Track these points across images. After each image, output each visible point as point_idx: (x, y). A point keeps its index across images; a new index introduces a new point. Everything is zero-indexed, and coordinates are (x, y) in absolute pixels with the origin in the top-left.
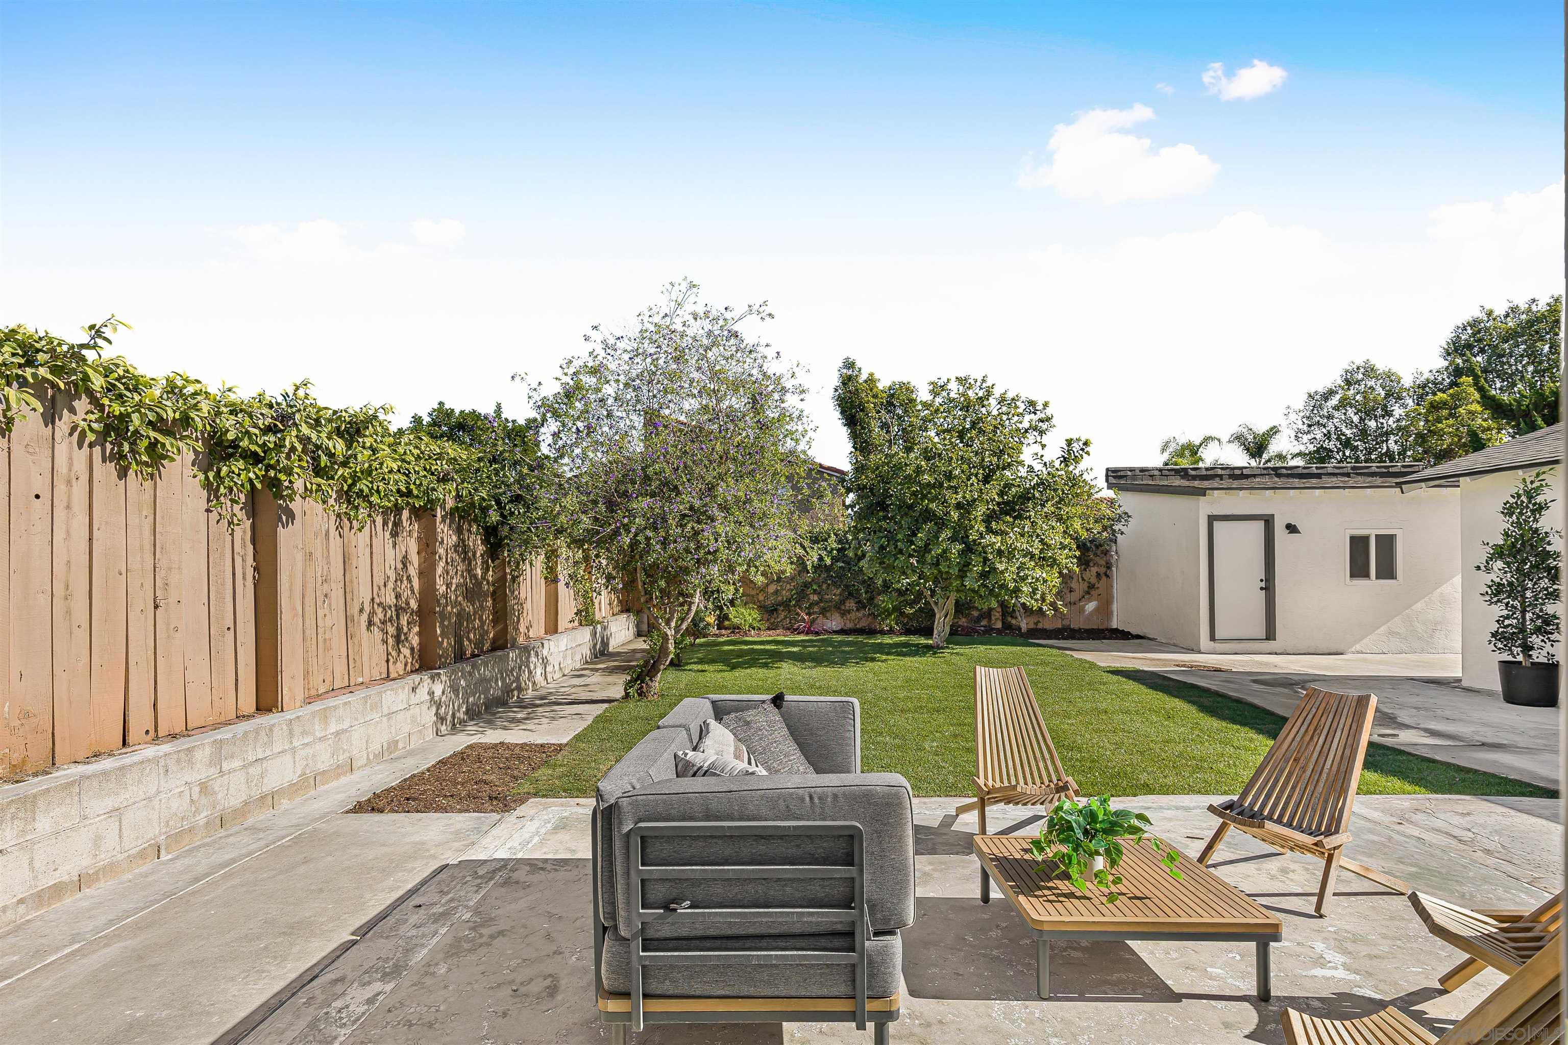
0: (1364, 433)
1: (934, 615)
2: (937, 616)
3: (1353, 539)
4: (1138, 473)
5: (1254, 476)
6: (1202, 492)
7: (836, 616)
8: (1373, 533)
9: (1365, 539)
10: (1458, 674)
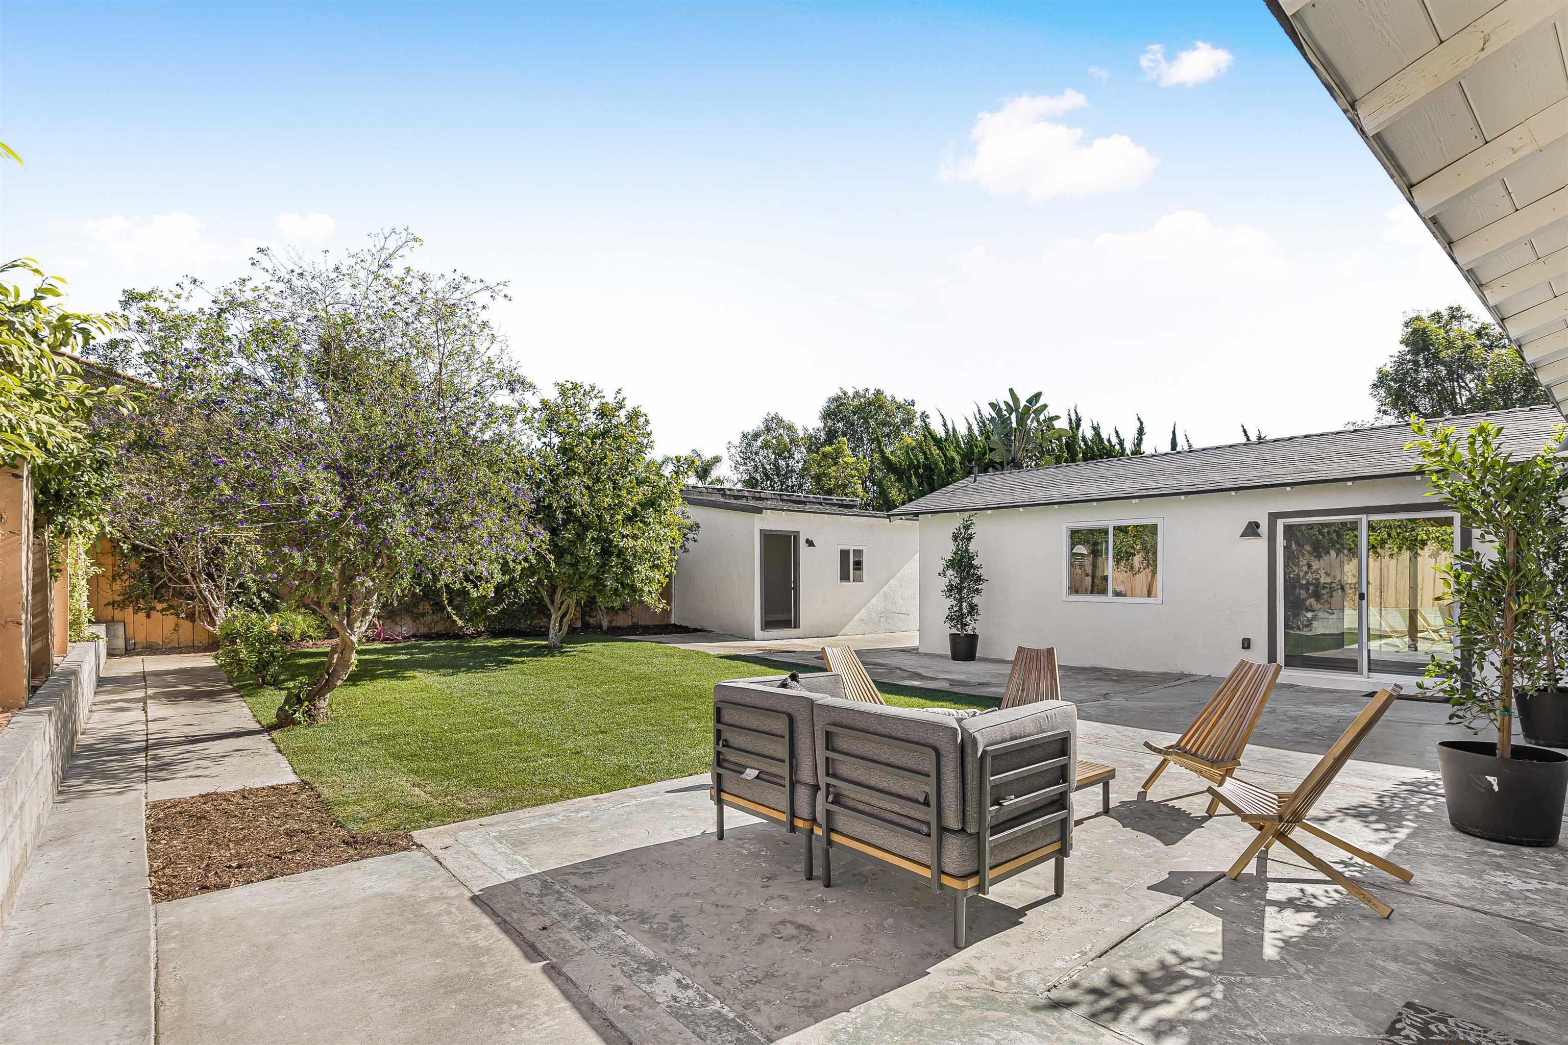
0: (777, 467)
1: (550, 615)
2: (554, 616)
3: (842, 551)
4: (691, 488)
5: (767, 499)
6: (759, 511)
7: (408, 620)
8: (852, 548)
9: (848, 552)
10: (916, 643)
